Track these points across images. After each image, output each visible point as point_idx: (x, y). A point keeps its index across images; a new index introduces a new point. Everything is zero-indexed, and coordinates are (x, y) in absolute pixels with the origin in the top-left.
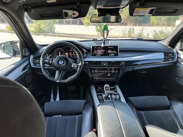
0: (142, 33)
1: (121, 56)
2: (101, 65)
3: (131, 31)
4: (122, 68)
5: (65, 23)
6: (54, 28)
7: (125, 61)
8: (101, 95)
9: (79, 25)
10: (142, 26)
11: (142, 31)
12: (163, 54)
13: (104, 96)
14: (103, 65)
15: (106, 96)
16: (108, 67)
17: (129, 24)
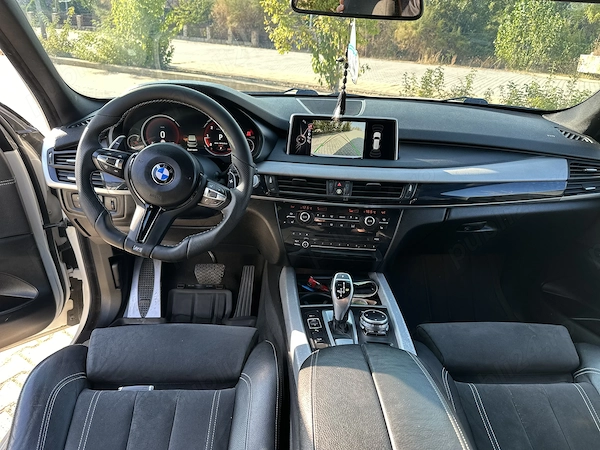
0: (469, 87)
1: (404, 161)
2: (325, 193)
3: (433, 78)
4: (405, 210)
5: (209, 37)
6: (169, 49)
7: (420, 184)
8: (318, 313)
9: (256, 47)
10: (466, 65)
11: (470, 82)
12: (563, 164)
13: (328, 315)
14: (332, 195)
15: (337, 318)
16: (351, 201)
17: (426, 56)
